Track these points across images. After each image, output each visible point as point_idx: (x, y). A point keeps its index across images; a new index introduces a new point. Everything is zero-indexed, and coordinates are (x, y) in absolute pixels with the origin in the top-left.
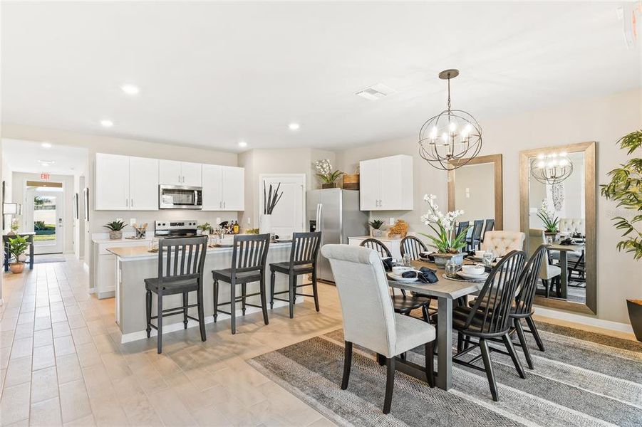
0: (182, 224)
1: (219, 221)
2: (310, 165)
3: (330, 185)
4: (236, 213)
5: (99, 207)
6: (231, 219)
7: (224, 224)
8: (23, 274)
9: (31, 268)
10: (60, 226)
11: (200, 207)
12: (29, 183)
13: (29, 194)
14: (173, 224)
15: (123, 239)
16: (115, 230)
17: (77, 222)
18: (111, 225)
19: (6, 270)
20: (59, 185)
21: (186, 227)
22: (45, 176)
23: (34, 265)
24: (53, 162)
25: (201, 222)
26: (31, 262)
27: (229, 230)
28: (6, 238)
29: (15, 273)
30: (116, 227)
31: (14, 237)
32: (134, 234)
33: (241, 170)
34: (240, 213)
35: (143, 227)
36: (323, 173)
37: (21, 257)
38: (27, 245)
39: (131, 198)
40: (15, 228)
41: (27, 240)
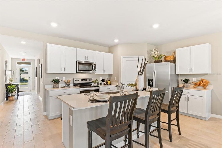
0: (86, 80)
1: (101, 79)
2: (147, 52)
3: (159, 61)
4: (108, 75)
5: (48, 72)
6: (106, 78)
7: (103, 80)
8: (14, 102)
9: (18, 98)
10: (30, 80)
11: (95, 72)
12: (18, 63)
13: (18, 67)
14: (82, 80)
15: (60, 88)
16: (56, 83)
17: (36, 79)
18: (54, 80)
19: (7, 99)
20: (29, 64)
21: (88, 81)
22: (24, 60)
23: (19, 97)
24: (27, 53)
25: (94, 79)
26: (18, 96)
27: (106, 83)
28: (6, 86)
29: (10, 101)
30: (56, 82)
31: (10, 85)
32: (64, 85)
33: (111, 54)
34: (110, 75)
35: (68, 82)
36: (155, 55)
37: (14, 94)
38: (15, 89)
39: (64, 67)
40: (11, 81)
41: (15, 87)
